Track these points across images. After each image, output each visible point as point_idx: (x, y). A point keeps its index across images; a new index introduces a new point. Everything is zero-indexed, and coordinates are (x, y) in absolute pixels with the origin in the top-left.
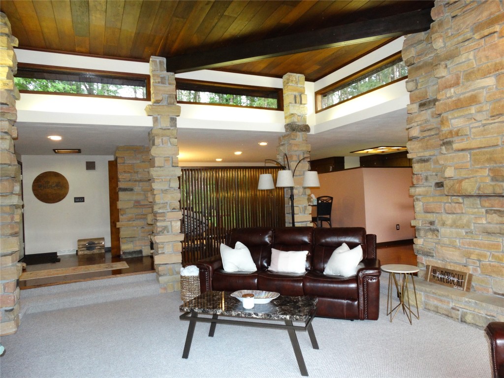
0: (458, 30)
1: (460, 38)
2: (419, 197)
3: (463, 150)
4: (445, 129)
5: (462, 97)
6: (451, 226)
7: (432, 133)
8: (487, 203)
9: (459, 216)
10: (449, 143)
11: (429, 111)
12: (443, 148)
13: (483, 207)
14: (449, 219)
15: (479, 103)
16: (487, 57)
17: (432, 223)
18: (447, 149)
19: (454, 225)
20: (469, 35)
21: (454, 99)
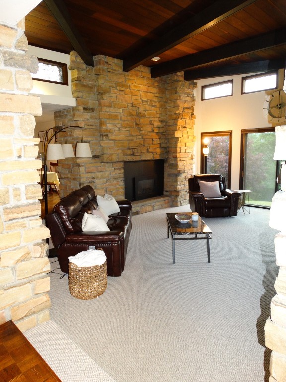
0: (110, 79)
1: (111, 84)
2: (83, 164)
3: (113, 140)
4: (104, 128)
5: (112, 114)
6: (101, 178)
7: (93, 128)
8: (115, 165)
9: (104, 173)
10: (107, 136)
11: (89, 114)
12: (104, 137)
13: (113, 167)
14: (99, 174)
15: (118, 119)
16: (122, 100)
17: (94, 178)
18: (106, 139)
19: (102, 177)
20: (114, 85)
21: (108, 113)
